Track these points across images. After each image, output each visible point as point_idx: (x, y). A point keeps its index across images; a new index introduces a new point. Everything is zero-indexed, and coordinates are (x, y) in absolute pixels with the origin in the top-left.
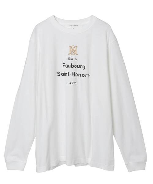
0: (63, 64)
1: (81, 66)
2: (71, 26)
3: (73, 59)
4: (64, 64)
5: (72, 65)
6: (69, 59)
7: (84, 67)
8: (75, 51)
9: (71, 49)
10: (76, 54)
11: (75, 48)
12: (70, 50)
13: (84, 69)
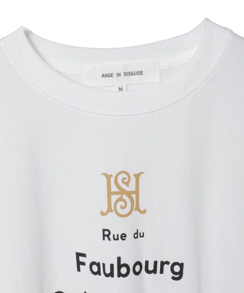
0: (78, 255)
1: (163, 264)
2: (111, 75)
3: (123, 236)
4: (81, 259)
5: (120, 266)
6: (106, 234)
7: (177, 269)
8: (134, 196)
9: (114, 188)
10: (138, 209)
11: (133, 179)
12: (110, 193)
13: (178, 276)
